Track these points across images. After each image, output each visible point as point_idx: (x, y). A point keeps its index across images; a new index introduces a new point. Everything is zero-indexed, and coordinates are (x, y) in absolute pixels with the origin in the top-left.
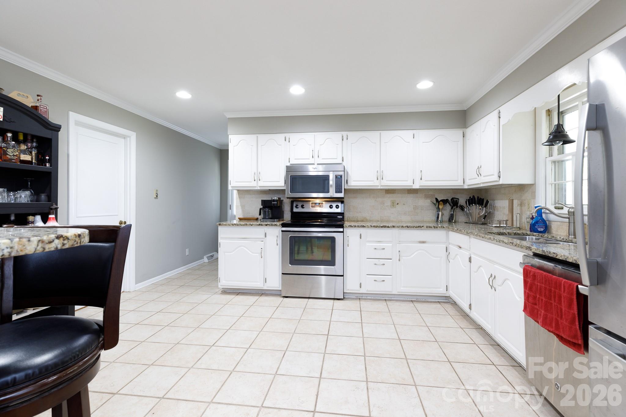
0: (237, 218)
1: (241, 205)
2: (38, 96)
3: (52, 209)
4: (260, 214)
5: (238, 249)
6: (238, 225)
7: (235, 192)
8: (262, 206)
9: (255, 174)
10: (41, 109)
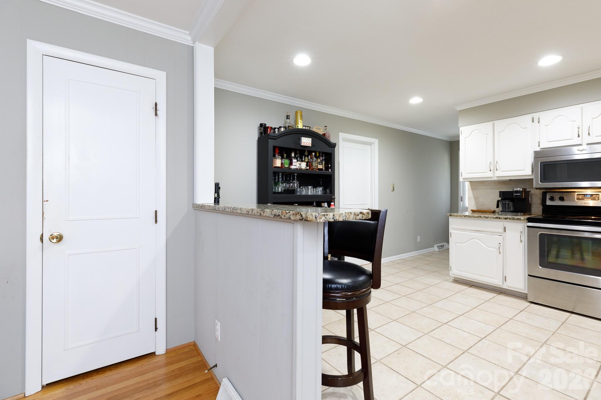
0: (469, 210)
1: (474, 197)
2: (325, 127)
3: (332, 199)
4: (498, 207)
5: (471, 241)
6: (470, 217)
7: (467, 184)
8: (500, 198)
9: (490, 164)
10: (327, 134)
